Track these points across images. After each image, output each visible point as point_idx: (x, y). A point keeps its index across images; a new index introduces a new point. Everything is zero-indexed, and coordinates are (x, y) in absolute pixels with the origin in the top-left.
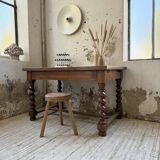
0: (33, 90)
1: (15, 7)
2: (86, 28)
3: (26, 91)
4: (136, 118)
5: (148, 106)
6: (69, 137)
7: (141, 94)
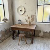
4: (38, 37)
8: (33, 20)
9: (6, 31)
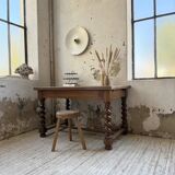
0: (43, 107)
1: (25, 28)
2: (92, 49)
3: (35, 109)
5: (152, 123)
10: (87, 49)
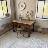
1: (6, 1)
4: (37, 32)
6: (22, 37)
7: (38, 27)
8: (33, 16)
9: (8, 24)
10: (24, 9)
